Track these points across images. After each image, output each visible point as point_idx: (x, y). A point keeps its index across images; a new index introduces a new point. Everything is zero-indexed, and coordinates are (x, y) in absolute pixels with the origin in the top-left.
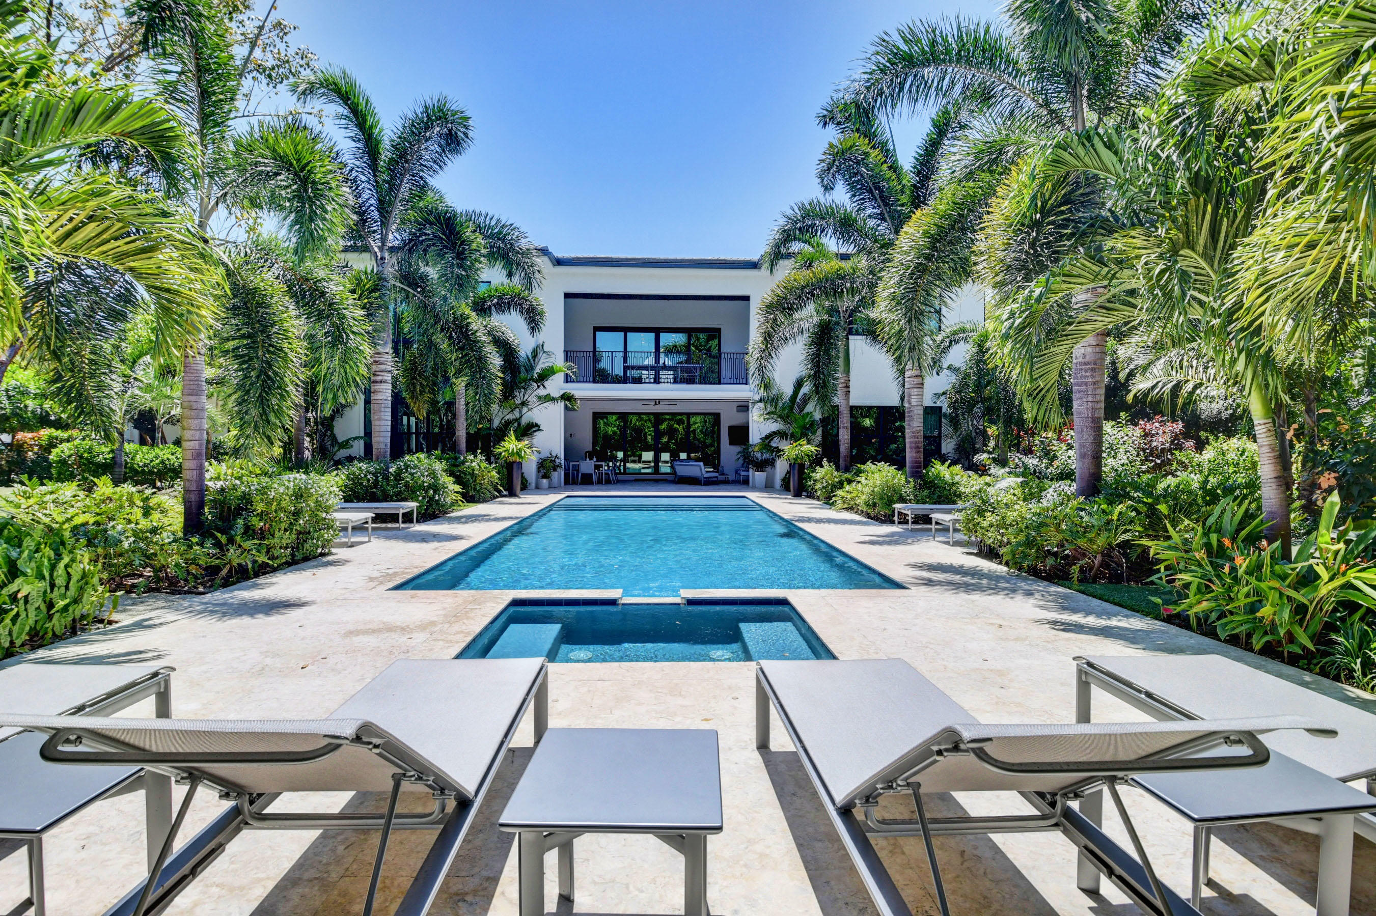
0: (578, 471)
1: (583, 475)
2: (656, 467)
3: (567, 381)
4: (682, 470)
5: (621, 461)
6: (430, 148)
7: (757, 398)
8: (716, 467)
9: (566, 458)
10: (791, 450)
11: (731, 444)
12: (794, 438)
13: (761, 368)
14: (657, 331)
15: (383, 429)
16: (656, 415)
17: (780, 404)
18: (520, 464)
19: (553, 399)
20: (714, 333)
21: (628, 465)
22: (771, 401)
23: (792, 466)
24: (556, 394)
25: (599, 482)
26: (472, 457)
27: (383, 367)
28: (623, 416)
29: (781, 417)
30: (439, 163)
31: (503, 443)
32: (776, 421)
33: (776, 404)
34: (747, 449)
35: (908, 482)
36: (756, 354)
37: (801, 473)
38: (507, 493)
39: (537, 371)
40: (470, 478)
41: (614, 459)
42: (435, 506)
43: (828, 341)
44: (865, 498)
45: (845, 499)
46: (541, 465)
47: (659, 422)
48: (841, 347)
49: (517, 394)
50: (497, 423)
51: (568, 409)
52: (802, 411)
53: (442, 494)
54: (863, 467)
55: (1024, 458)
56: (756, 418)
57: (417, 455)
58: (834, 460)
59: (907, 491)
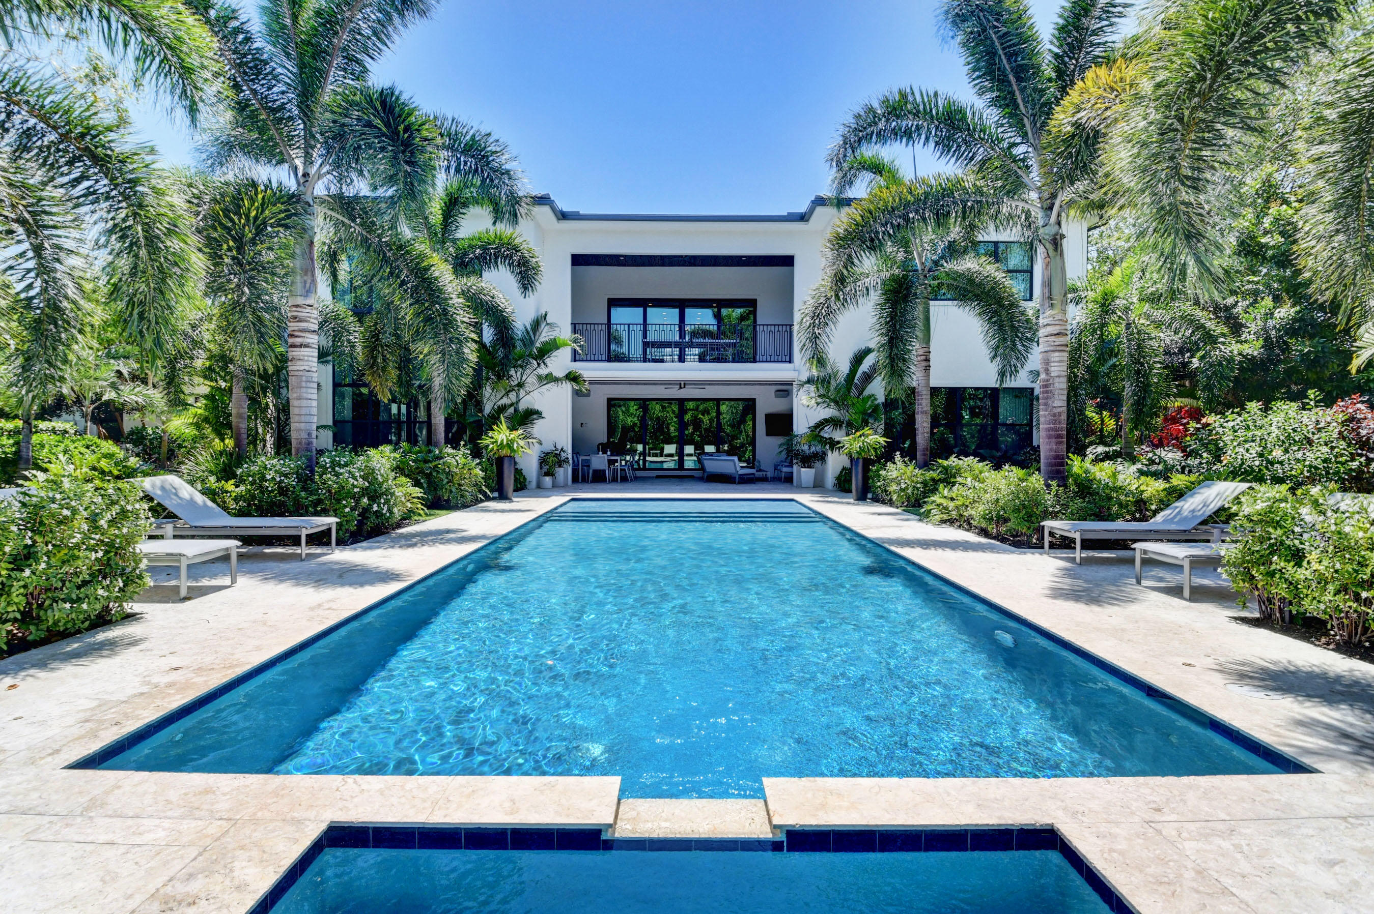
0: (588, 466)
1: (595, 471)
2: (681, 462)
3: (574, 360)
4: (712, 466)
5: (640, 455)
7: (804, 379)
8: (752, 462)
9: (576, 452)
10: (852, 443)
11: (769, 434)
12: (851, 427)
13: (814, 338)
14: (682, 305)
16: (681, 402)
17: (833, 384)
18: (512, 459)
19: (557, 380)
20: (751, 304)
21: (648, 458)
22: (822, 382)
23: (853, 462)
24: (560, 373)
25: (614, 480)
26: (451, 451)
27: (303, 325)
28: (644, 403)
29: (836, 403)
31: (490, 433)
32: (829, 406)
33: (829, 383)
34: (792, 440)
35: (1048, 486)
36: (808, 321)
37: (866, 470)
38: (496, 494)
39: (538, 345)
40: (443, 476)
41: (633, 452)
42: (373, 518)
43: (905, 299)
44: (981, 508)
45: (946, 508)
46: (544, 460)
47: (683, 411)
48: (920, 308)
49: (512, 372)
50: (488, 409)
51: (577, 393)
52: (861, 393)
53: (387, 502)
54: (945, 463)
55: (1158, 451)
56: (805, 402)
57: (381, 448)
58: (910, 454)
59: (1049, 499)
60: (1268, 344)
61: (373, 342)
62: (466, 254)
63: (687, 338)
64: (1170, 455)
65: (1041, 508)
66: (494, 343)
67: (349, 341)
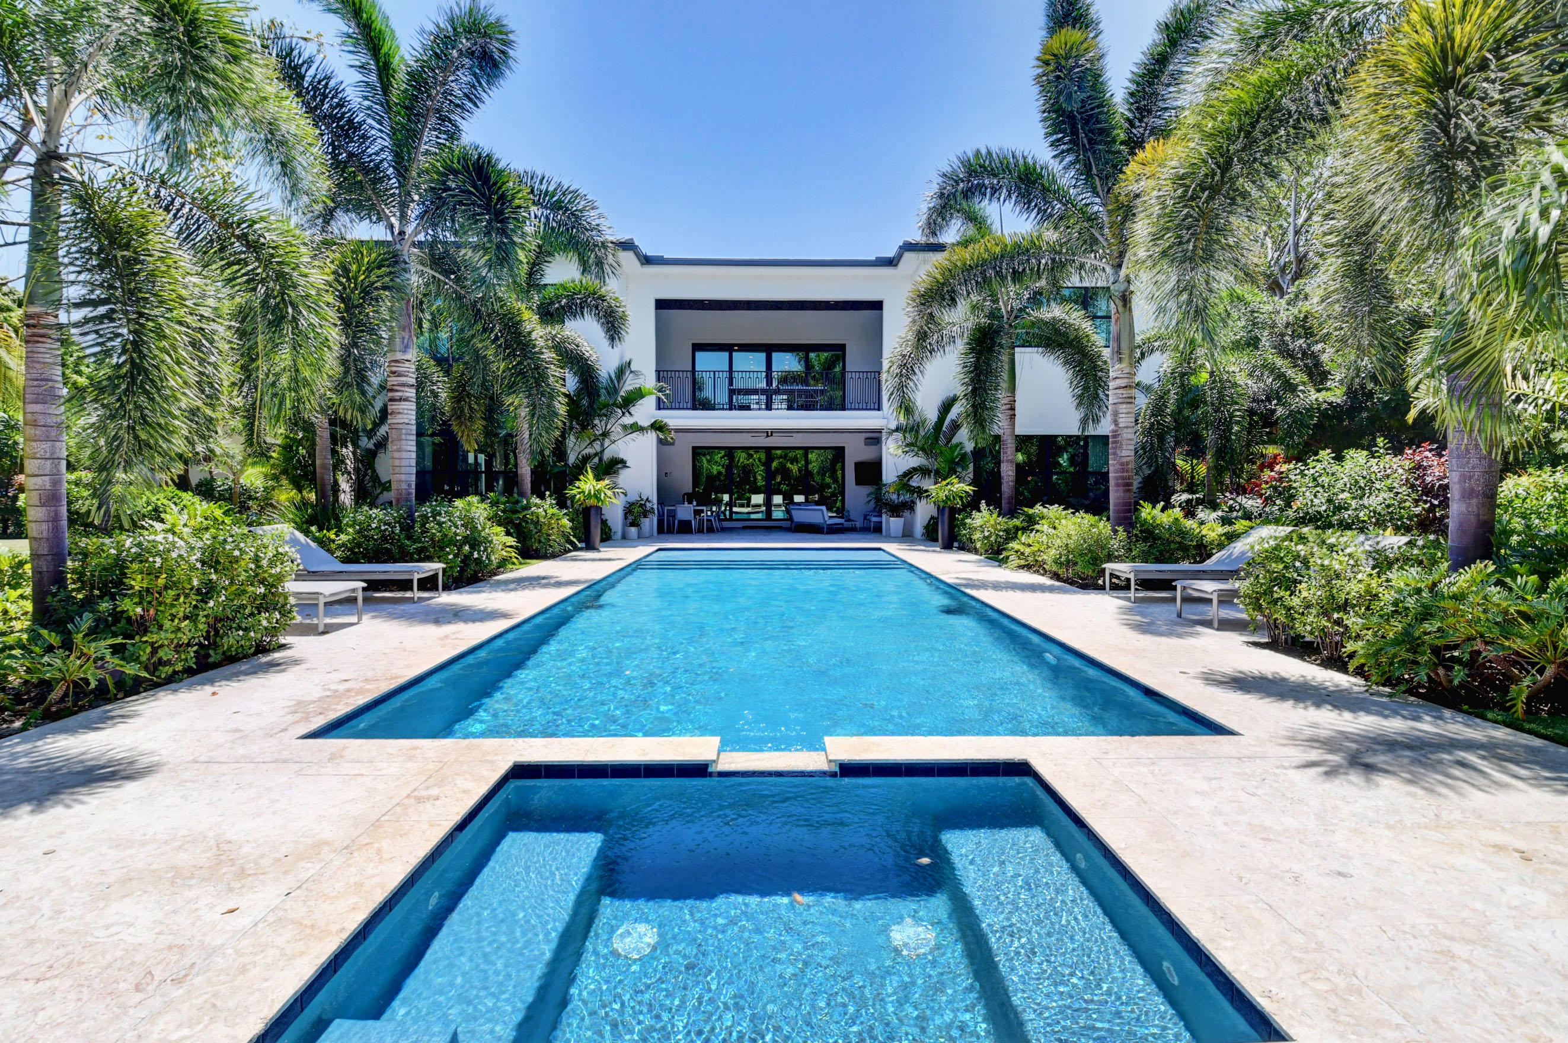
0: (674, 516)
1: (680, 521)
2: (769, 512)
3: (659, 408)
4: (800, 516)
5: (726, 504)
6: (460, 81)
7: (893, 426)
8: (841, 512)
9: (661, 502)
10: (939, 490)
11: (858, 483)
12: (940, 475)
13: (901, 388)
14: (769, 349)
15: (404, 463)
16: (768, 450)
17: (922, 433)
18: (599, 509)
19: (641, 429)
20: (840, 349)
21: (735, 509)
22: (910, 430)
23: (940, 510)
24: (645, 423)
25: (700, 531)
26: (538, 501)
27: (402, 379)
28: (730, 451)
29: (923, 449)
30: (473, 99)
31: (577, 484)
32: (917, 454)
33: (917, 432)
34: (880, 489)
35: (1115, 532)
36: (895, 370)
37: (952, 518)
38: (583, 545)
39: (622, 393)
40: (532, 527)
41: (718, 502)
42: (473, 566)
43: (990, 350)
44: (1053, 553)
45: (1023, 554)
46: (629, 510)
47: (770, 459)
48: (1005, 358)
49: (596, 422)
50: (572, 459)
51: (661, 442)
52: (949, 441)
53: (486, 549)
54: (1031, 511)
55: (1239, 499)
56: (891, 450)
57: (469, 498)
58: (994, 502)
59: (1114, 544)
60: (1351, 393)
61: (460, 393)
62: (552, 303)
63: (774, 385)
64: (1250, 502)
65: (1105, 552)
66: (579, 392)
67: (432, 391)
